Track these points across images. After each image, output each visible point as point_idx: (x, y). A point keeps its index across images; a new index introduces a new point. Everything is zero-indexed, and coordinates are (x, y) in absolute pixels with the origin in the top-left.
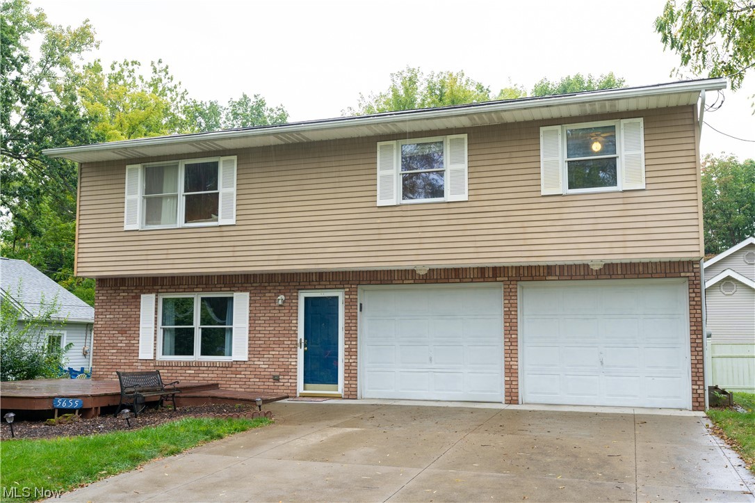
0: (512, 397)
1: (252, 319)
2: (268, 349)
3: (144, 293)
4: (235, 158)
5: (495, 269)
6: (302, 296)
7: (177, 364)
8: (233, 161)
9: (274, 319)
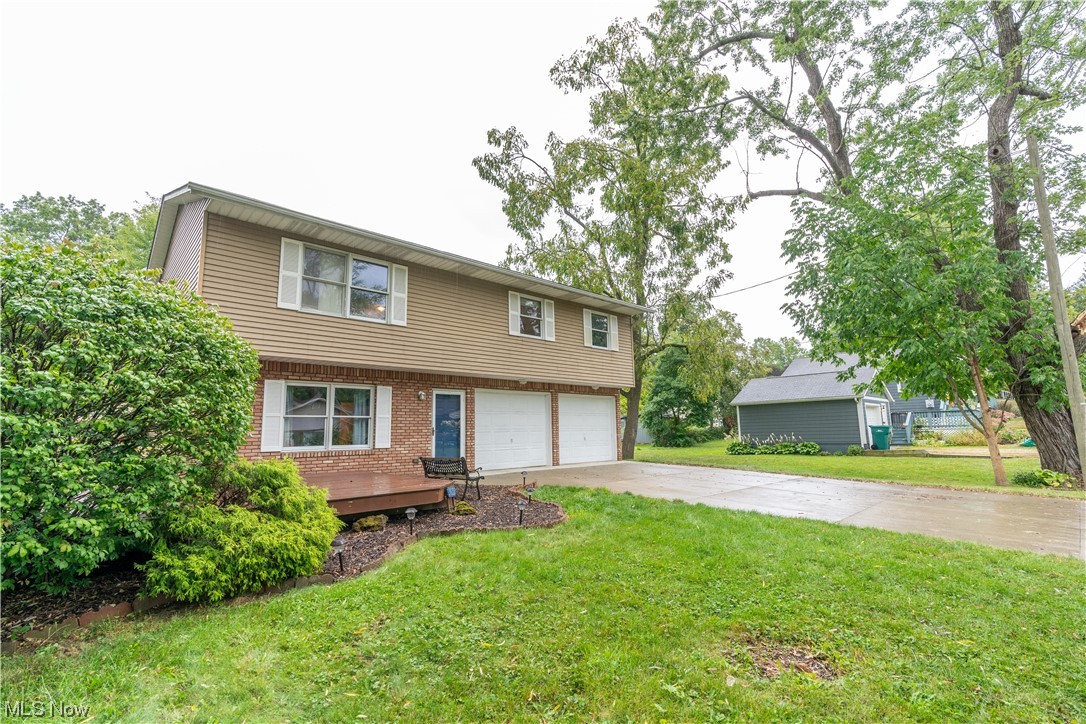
0: (556, 462)
1: (395, 410)
2: (409, 436)
3: (269, 378)
4: (406, 268)
5: (549, 384)
6: (436, 392)
7: (313, 455)
8: (404, 270)
9: (414, 412)
